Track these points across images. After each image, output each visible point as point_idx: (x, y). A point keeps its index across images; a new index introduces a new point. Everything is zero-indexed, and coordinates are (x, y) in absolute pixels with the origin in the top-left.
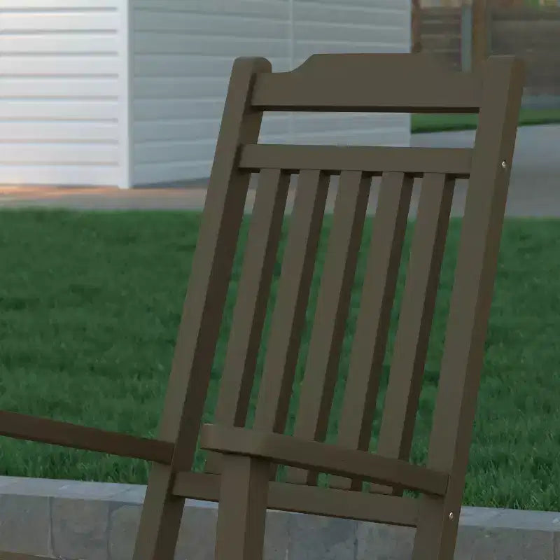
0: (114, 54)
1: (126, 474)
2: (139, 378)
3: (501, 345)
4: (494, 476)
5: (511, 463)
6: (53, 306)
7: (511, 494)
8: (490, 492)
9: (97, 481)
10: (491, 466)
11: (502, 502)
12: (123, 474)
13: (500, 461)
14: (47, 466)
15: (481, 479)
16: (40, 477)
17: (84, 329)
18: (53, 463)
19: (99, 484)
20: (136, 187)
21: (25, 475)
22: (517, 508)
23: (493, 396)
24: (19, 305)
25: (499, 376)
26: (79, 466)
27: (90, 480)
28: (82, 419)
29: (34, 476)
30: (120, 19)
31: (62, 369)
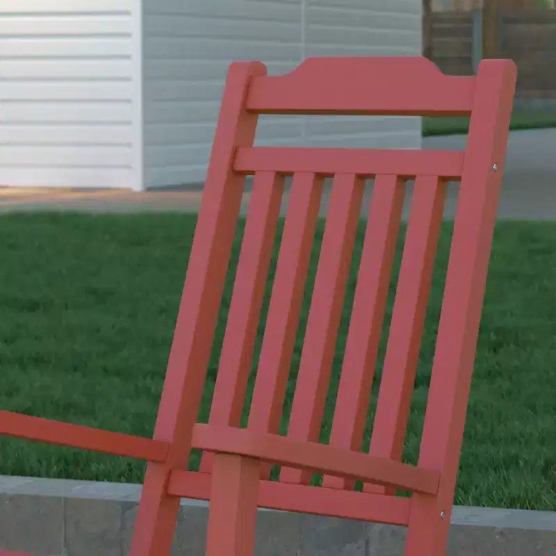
0: (128, 57)
1: (139, 474)
2: (152, 379)
3: (512, 346)
4: (504, 478)
5: (522, 463)
6: (66, 307)
7: (521, 495)
8: (500, 493)
9: (111, 481)
10: (502, 468)
11: (512, 503)
12: (137, 474)
13: (511, 462)
14: (61, 467)
15: (491, 480)
16: (55, 477)
17: (98, 331)
18: (67, 463)
19: (112, 484)
20: (149, 189)
21: (39, 476)
22: (527, 509)
23: (503, 398)
24: (33, 307)
25: (510, 378)
26: (94, 467)
27: (103, 481)
28: (95, 420)
29: (48, 475)
30: (134, 23)
31: (76, 369)
